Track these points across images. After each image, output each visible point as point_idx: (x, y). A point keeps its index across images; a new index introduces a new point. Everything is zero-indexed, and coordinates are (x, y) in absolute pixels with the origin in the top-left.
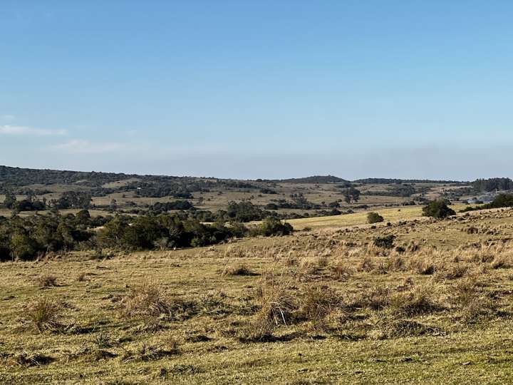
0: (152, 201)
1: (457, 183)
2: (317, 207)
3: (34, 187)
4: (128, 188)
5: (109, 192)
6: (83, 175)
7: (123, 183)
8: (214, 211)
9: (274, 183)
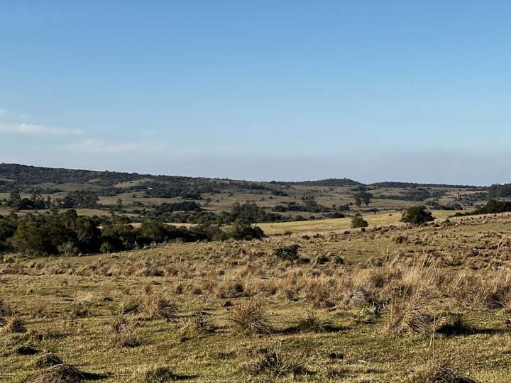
0: (159, 201)
1: (474, 188)
2: (327, 210)
3: (45, 186)
4: (138, 188)
5: (119, 191)
6: (96, 175)
7: (135, 183)
8: (218, 212)
9: (288, 185)
